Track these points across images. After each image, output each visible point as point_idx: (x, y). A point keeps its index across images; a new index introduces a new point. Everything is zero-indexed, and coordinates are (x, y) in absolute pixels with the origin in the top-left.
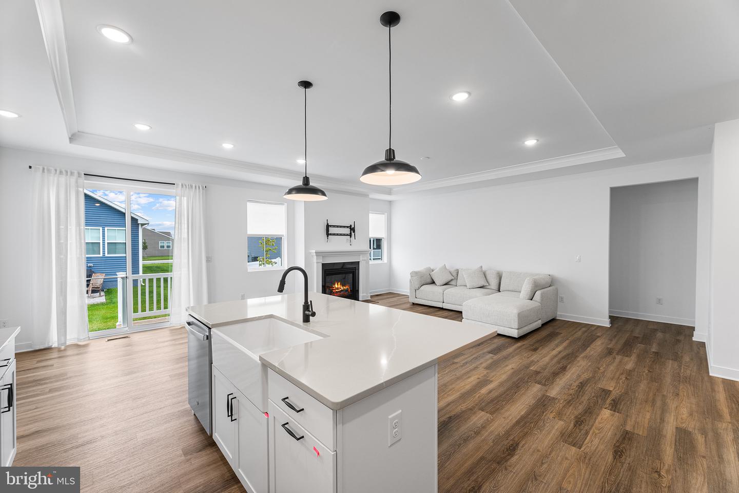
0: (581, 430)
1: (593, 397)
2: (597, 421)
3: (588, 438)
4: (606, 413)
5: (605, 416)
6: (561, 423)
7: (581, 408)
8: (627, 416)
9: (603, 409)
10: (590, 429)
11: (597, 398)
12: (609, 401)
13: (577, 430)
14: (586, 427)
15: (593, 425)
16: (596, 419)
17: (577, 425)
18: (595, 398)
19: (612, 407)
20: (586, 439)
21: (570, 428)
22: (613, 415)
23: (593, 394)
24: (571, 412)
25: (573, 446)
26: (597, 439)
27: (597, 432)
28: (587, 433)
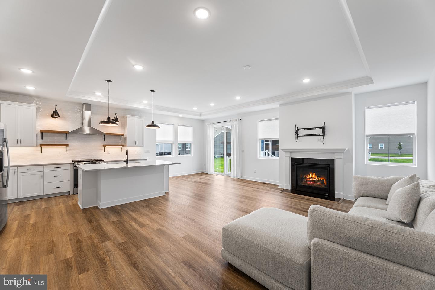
0: (74, 239)
1: (86, 259)
2: (71, 247)
3: (68, 239)
4: (70, 255)
5: (68, 253)
6: (85, 235)
7: (85, 247)
8: (56, 262)
9: (73, 256)
10: (71, 242)
11: (83, 260)
12: (74, 264)
13: (76, 238)
14: (73, 241)
15: (71, 244)
16: (72, 248)
17: (78, 240)
18: (84, 259)
19: (69, 261)
20: (69, 238)
21: (80, 237)
22: (65, 256)
23: (88, 261)
24: (87, 242)
25: (72, 233)
26: (64, 241)
27: (67, 243)
28: (70, 240)
